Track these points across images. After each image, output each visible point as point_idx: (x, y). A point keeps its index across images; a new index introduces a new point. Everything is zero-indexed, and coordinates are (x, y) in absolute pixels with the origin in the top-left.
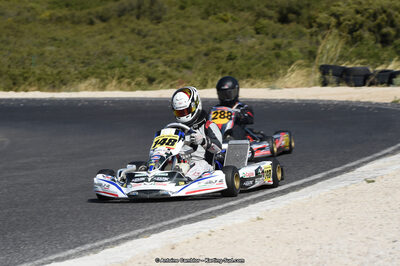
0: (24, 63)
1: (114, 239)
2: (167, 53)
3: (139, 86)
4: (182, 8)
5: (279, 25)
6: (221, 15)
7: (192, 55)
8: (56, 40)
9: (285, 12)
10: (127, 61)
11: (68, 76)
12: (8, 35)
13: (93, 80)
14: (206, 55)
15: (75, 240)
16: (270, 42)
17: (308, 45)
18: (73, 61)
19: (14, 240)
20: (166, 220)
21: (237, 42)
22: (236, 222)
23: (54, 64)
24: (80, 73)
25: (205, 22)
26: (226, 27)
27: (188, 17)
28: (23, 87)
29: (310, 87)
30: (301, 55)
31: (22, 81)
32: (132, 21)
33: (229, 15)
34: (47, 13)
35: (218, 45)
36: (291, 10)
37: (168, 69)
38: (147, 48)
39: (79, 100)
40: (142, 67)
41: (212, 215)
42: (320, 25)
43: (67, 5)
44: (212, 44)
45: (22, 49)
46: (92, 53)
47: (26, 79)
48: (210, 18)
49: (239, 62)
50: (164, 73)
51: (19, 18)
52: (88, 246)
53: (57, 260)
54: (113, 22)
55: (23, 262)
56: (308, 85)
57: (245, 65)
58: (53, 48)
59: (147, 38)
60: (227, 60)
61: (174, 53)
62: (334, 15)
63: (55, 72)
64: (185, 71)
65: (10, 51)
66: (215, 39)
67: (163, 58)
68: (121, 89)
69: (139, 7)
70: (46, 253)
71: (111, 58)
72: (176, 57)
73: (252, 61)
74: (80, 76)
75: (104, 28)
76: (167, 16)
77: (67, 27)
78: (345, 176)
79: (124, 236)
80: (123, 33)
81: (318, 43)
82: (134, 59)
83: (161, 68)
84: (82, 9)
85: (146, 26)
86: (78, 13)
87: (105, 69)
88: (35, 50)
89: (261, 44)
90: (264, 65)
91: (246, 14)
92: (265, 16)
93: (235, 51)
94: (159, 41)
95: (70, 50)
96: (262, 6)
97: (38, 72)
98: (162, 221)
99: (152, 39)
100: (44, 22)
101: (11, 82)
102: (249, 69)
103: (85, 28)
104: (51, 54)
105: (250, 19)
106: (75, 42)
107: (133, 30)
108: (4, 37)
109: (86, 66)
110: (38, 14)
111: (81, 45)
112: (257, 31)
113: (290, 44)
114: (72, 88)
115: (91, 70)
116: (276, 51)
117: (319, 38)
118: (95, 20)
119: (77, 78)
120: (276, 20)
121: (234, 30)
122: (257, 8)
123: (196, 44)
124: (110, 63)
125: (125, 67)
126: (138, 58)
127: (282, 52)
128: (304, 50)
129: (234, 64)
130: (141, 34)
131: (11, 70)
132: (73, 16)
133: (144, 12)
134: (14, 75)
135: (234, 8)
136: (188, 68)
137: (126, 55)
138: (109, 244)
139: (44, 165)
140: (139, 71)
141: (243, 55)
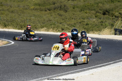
0: (25, 22)
2: (68, 22)
3: (59, 31)
4: (74, 8)
6: (85, 11)
7: (75, 23)
8: (35, 15)
9: (105, 11)
10: (56, 23)
11: (38, 27)
12: (21, 13)
13: (45, 28)
14: (80, 23)
15: (36, 77)
16: (100, 20)
17: (111, 22)
18: (40, 22)
19: (18, 75)
20: (64, 72)
21: (89, 20)
23: (34, 23)
25: (80, 13)
26: (87, 14)
27: (75, 11)
29: (111, 35)
31: (24, 27)
32: (58, 11)
33: (88, 11)
34: (33, 7)
35: (83, 20)
36: (107, 11)
37: (68, 27)
38: (63, 20)
39: (40, 34)
40: (60, 25)
41: (78, 72)
42: (116, 16)
43: (39, 5)
45: (24, 17)
46: (45, 20)
48: (82, 12)
49: (90, 26)
50: (67, 27)
51: (24, 8)
52: (40, 79)
54: (51, 11)
56: (110, 34)
58: (33, 18)
59: (62, 17)
60: (86, 25)
62: (120, 13)
63: (34, 25)
66: (82, 18)
68: (53, 32)
69: (61, 7)
70: (27, 80)
71: (51, 22)
72: (71, 23)
73: (94, 26)
75: (50, 13)
77: (38, 12)
78: (120, 63)
80: (55, 14)
81: (115, 22)
82: (58, 23)
83: (66, 26)
84: (43, 7)
85: (62, 13)
87: (49, 25)
88: (28, 18)
90: (97, 27)
92: (99, 12)
93: (89, 22)
94: (66, 18)
95: (39, 18)
96: (98, 9)
98: (63, 73)
101: (20, 27)
102: (93, 28)
103: (43, 12)
104: (33, 19)
105: (94, 13)
106: (40, 16)
107: (58, 14)
108: (19, 13)
109: (43, 24)
110: (30, 7)
111: (42, 17)
112: (96, 17)
113: (106, 21)
114: (39, 30)
115: (45, 25)
116: (101, 23)
117: (115, 20)
118: (47, 10)
119: (40, 27)
120: (102, 14)
121: (89, 16)
122: (96, 10)
123: (77, 19)
124: (51, 23)
125: (55, 25)
126: (59, 22)
127: (103, 24)
128: (110, 24)
129: (88, 26)
130: (60, 15)
131: (21, 23)
132: (40, 8)
133: (62, 9)
134: (21, 25)
135: (89, 9)
136: (74, 26)
137: (56, 21)
138: (46, 78)
139: (28, 53)
140: (59, 27)
141: (91, 24)
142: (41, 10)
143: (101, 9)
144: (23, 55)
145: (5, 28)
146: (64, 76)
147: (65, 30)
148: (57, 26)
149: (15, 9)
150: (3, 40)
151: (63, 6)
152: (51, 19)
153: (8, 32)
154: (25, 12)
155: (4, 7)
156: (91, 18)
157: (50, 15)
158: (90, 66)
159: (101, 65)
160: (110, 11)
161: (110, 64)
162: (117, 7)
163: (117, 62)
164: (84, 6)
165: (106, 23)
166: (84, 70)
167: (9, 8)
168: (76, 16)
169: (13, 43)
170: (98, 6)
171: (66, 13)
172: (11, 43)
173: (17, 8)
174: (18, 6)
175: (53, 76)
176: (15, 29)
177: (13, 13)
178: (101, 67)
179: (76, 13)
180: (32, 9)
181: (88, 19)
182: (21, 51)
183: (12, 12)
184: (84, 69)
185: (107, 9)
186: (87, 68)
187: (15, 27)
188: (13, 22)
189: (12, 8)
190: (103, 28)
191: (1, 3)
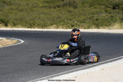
0: (34, 20)
1: (58, 74)
2: (78, 18)
4: (83, 4)
5: (112, 10)
6: (95, 6)
7: (85, 18)
8: (43, 13)
9: (115, 6)
10: (65, 20)
11: (47, 24)
12: (30, 11)
13: (55, 25)
14: (90, 18)
15: (46, 74)
16: (110, 15)
17: (121, 16)
18: (49, 20)
19: (28, 73)
21: (99, 15)
22: (96, 70)
23: (43, 20)
24: (51, 23)
25: (90, 9)
26: (97, 10)
27: (85, 7)
28: (33, 27)
29: (121, 29)
30: (119, 19)
31: (33, 25)
32: (67, 8)
33: (97, 6)
34: (42, 5)
35: (93, 16)
36: (117, 5)
37: (78, 23)
38: (72, 16)
39: (50, 32)
40: (70, 22)
41: (89, 68)
43: (48, 3)
44: (91, 15)
45: (33, 16)
46: (55, 17)
47: (34, 25)
48: (91, 7)
49: (100, 21)
50: (77, 24)
51: (33, 6)
52: (50, 76)
53: (40, 80)
54: (61, 8)
55: (30, 80)
58: (42, 15)
59: (72, 13)
60: (96, 20)
61: (80, 18)
63: (43, 23)
64: (83, 23)
65: (30, 16)
66: (92, 14)
67: (76, 19)
68: (63, 28)
69: (70, 4)
70: (37, 78)
71: (60, 19)
73: (104, 21)
74: (51, 24)
75: (59, 10)
77: (47, 9)
79: (61, 73)
80: (64, 11)
83: (76, 22)
85: (71, 9)
86: (51, 5)
87: (58, 22)
88: (37, 16)
89: (107, 16)
91: (103, 6)
92: (108, 7)
93: (99, 18)
94: (75, 14)
95: (48, 16)
96: (108, 4)
97: (38, 22)
98: (73, 69)
99: (73, 13)
100: (40, 7)
101: (29, 25)
102: (103, 23)
103: (52, 9)
104: (42, 17)
105: (104, 8)
106: (49, 13)
107: (67, 10)
108: (28, 12)
109: (53, 21)
110: (39, 5)
111: (51, 14)
112: (106, 11)
113: (116, 16)
114: (48, 28)
116: (111, 18)
118: (56, 7)
119: (50, 25)
120: (112, 8)
121: (99, 11)
122: (106, 4)
123: (87, 15)
124: (60, 20)
126: (69, 19)
127: (113, 18)
129: (98, 22)
130: (70, 12)
131: (30, 22)
132: (49, 6)
133: (71, 5)
134: (31, 23)
135: (99, 4)
136: (84, 22)
137: (65, 18)
138: (56, 76)
139: (38, 51)
140: (69, 23)
141: (101, 19)
142: (50, 8)
143: (111, 3)
144: (33, 53)
145: (14, 27)
146: (75, 72)
147: (74, 26)
148: (67, 23)
149: (24, 7)
150: (12, 40)
151: (72, 3)
152: (60, 16)
153: (18, 31)
154: (34, 10)
156: (101, 13)
157: (59, 12)
159: (111, 60)
160: (120, 5)
164: (94, 1)
165: (116, 17)
166: (95, 66)
167: (18, 7)
168: (86, 11)
169: (23, 41)
170: (107, 1)
171: (76, 9)
172: (21, 42)
173: (25, 7)
174: (27, 5)
175: (64, 73)
176: (25, 28)
177: (21, 12)
178: (111, 61)
179: (85, 9)
180: (41, 7)
181: (98, 14)
182: (31, 50)
183: (21, 10)
184: (95, 64)
185: (116, 3)
186: (97, 64)
187: (25, 26)
188: (22, 21)
189: (21, 7)
190: (114, 22)
191: (10, 2)
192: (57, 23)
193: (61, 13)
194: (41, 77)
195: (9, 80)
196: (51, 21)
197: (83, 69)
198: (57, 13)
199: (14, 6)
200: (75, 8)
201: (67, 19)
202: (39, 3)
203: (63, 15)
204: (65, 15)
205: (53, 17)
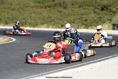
0: (25, 19)
1: (49, 72)
2: (67, 18)
3: (59, 27)
4: (73, 5)
5: (101, 11)
6: (84, 7)
7: (75, 19)
8: (34, 12)
9: (103, 7)
10: (56, 20)
11: (38, 23)
12: (21, 11)
13: (45, 25)
14: (79, 19)
16: (98, 16)
17: (109, 17)
18: (40, 19)
19: (19, 71)
21: (88, 16)
22: (85, 69)
23: (34, 20)
24: (42, 22)
25: (79, 9)
26: (85, 11)
27: (74, 8)
28: (25, 26)
31: (24, 24)
32: (57, 8)
33: (87, 7)
34: (33, 5)
35: (82, 16)
36: (105, 7)
38: (62, 16)
39: (41, 31)
41: (78, 67)
42: (113, 12)
43: (39, 2)
45: (25, 15)
46: (45, 17)
47: (26, 24)
48: (81, 8)
49: (89, 22)
51: (25, 5)
52: (41, 74)
53: (31, 78)
54: (51, 8)
55: (22, 78)
56: (109, 29)
57: (90, 23)
58: (33, 15)
59: (62, 13)
60: (85, 21)
61: (69, 18)
62: (117, 9)
63: (34, 22)
65: (22, 15)
66: (81, 14)
67: (66, 19)
68: (53, 28)
69: (60, 4)
70: (28, 75)
71: (51, 18)
73: (93, 21)
75: (50, 10)
76: (68, 7)
77: (38, 9)
79: (52, 71)
80: (55, 11)
81: (112, 17)
85: (62, 9)
86: (42, 5)
88: (29, 15)
89: (95, 17)
90: (96, 23)
91: (92, 8)
92: (97, 8)
93: (88, 18)
94: (65, 14)
95: (39, 16)
96: (96, 5)
97: (29, 22)
98: (63, 68)
99: (63, 13)
102: (91, 24)
103: (44, 9)
106: (40, 13)
107: (58, 11)
108: (20, 11)
110: (30, 5)
111: (42, 14)
112: (94, 12)
113: (104, 17)
114: (39, 27)
115: (45, 22)
116: (100, 19)
117: (113, 16)
118: (47, 7)
119: (41, 24)
121: (88, 12)
122: (95, 6)
123: (76, 16)
124: (51, 20)
125: (55, 21)
126: (59, 19)
127: (102, 19)
128: (108, 19)
129: (87, 22)
130: (60, 12)
132: (40, 6)
133: (62, 5)
134: (22, 22)
135: (88, 5)
136: (73, 23)
137: (55, 18)
138: (47, 74)
139: (29, 49)
140: (59, 23)
141: (90, 20)
142: (41, 7)
143: (100, 4)
144: (25, 51)
145: (6, 26)
146: (65, 71)
147: (64, 26)
148: (57, 23)
149: (16, 6)
150: (5, 38)
151: (62, 3)
152: (50, 16)
154: (25, 10)
155: (5, 5)
156: (89, 14)
157: (49, 12)
158: (89, 61)
159: (99, 60)
160: (108, 6)
161: (109, 58)
162: (115, 2)
163: (115, 56)
164: (83, 2)
165: (104, 19)
166: (84, 65)
167: (10, 6)
168: (75, 12)
169: (14, 40)
170: (96, 2)
172: (13, 40)
174: (19, 4)
175: (54, 71)
177: (13, 11)
178: (100, 61)
179: (75, 10)
180: (32, 6)
181: (87, 14)
182: (22, 48)
183: (13, 10)
184: (84, 63)
185: (105, 5)
186: (86, 63)
188: (14, 19)
189: (13, 6)
190: (102, 23)
191: (3, 1)
192: (48, 22)
193: (52, 13)
194: (32, 75)
195: (2, 77)
196: (42, 21)
197: (73, 68)
198: (48, 13)
199: (6, 5)
200: (65, 9)
201: (58, 19)
202: (31, 3)
203: (53, 15)
204: (56, 15)
205: (44, 17)
